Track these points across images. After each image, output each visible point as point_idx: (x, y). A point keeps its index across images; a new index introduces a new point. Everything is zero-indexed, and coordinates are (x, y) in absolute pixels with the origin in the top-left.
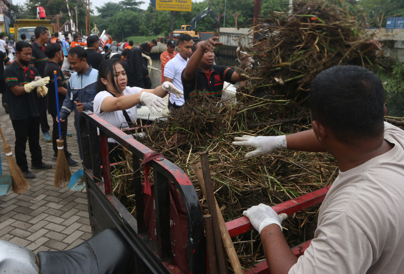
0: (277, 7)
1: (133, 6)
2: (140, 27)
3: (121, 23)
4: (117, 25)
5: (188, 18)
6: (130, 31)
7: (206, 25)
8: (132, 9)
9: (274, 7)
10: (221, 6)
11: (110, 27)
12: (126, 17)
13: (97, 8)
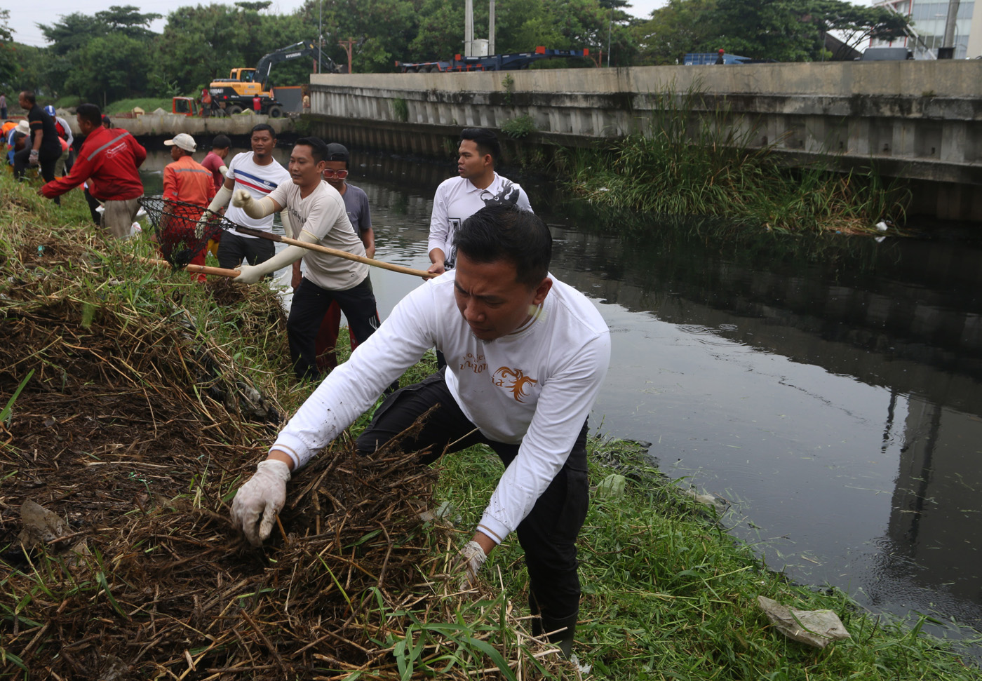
0: (453, 27)
1: (134, 25)
2: (150, 76)
3: (99, 65)
4: (91, 70)
5: (257, 53)
6: (124, 86)
7: (298, 71)
8: (129, 32)
9: (446, 28)
10: (333, 25)
11: (74, 77)
12: (112, 51)
13: (42, 27)
